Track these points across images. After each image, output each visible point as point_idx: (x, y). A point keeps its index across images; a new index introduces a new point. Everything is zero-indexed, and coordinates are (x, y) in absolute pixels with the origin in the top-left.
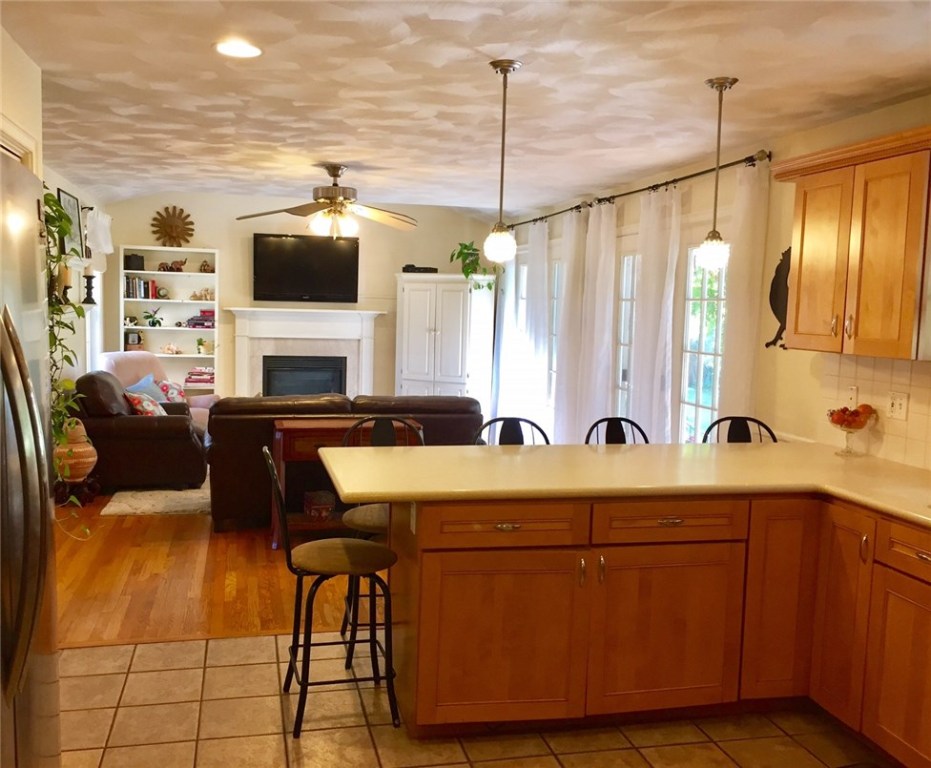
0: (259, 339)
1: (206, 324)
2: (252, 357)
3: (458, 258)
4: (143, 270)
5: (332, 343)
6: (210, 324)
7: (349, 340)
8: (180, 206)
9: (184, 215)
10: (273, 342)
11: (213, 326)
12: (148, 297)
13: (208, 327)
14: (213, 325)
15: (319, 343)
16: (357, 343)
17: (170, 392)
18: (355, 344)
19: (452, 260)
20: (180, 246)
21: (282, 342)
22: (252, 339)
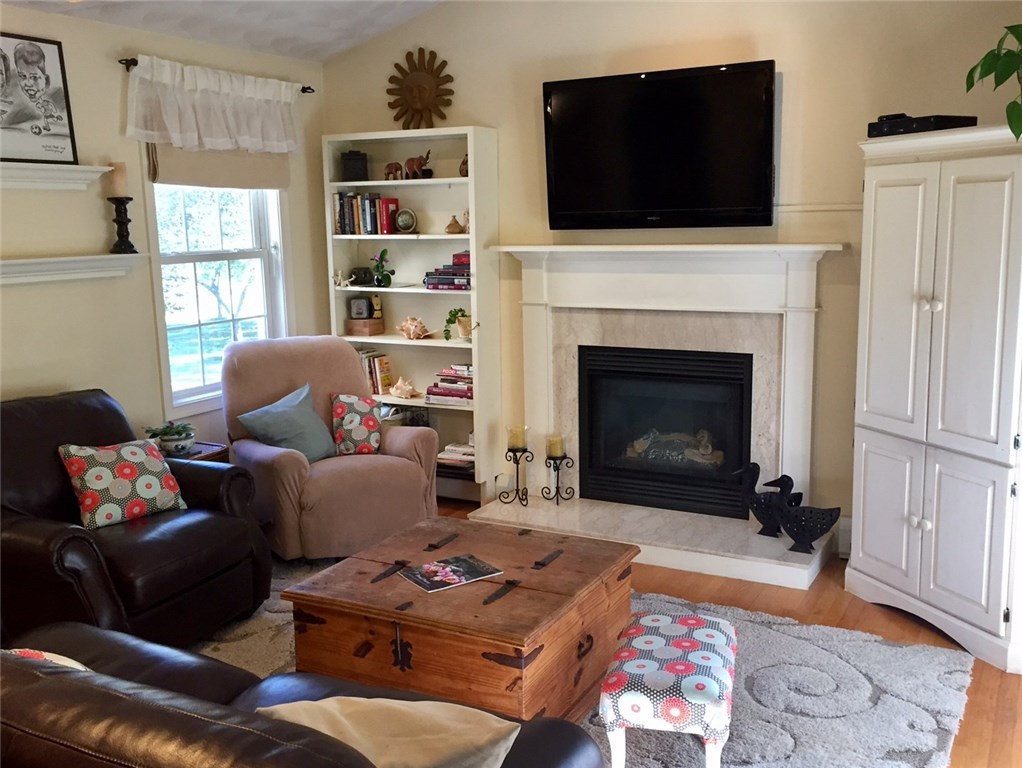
0: (571, 309)
1: (456, 281)
2: (557, 348)
3: (982, 76)
4: (367, 179)
5: (719, 322)
6: (463, 281)
7: (759, 315)
8: (429, 46)
9: (438, 63)
10: (595, 318)
11: (467, 286)
12: (376, 233)
13: (459, 287)
14: (469, 283)
15: (691, 320)
16: (776, 321)
17: (348, 418)
18: (773, 324)
19: (970, 84)
20: (431, 125)
21: (614, 317)
22: (557, 310)
